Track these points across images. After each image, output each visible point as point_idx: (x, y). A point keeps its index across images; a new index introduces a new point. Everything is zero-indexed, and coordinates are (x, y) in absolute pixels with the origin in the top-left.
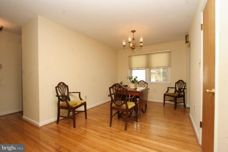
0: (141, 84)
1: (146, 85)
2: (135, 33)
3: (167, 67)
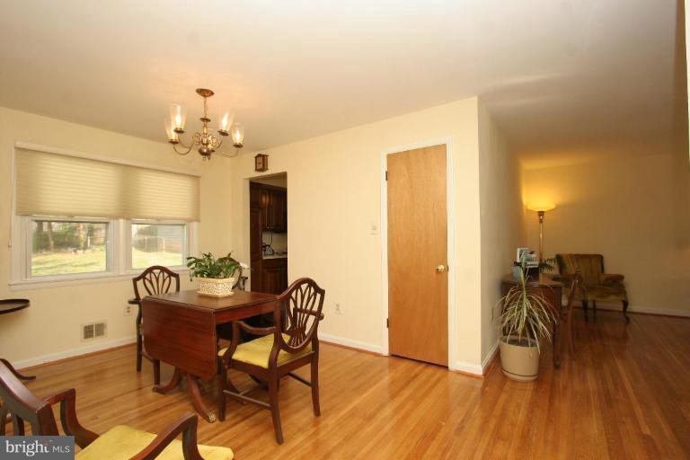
0: (154, 281)
1: (173, 279)
2: (209, 99)
3: (190, 221)
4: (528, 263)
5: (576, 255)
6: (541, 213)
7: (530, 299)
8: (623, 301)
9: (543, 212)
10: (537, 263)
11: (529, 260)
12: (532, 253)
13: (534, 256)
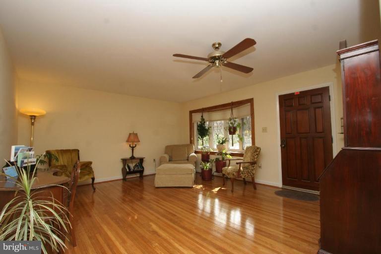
4: (26, 161)
5: (61, 150)
6: (33, 117)
7: (36, 208)
8: (92, 178)
9: (35, 116)
10: (35, 160)
11: (26, 158)
12: (30, 150)
13: (32, 153)
